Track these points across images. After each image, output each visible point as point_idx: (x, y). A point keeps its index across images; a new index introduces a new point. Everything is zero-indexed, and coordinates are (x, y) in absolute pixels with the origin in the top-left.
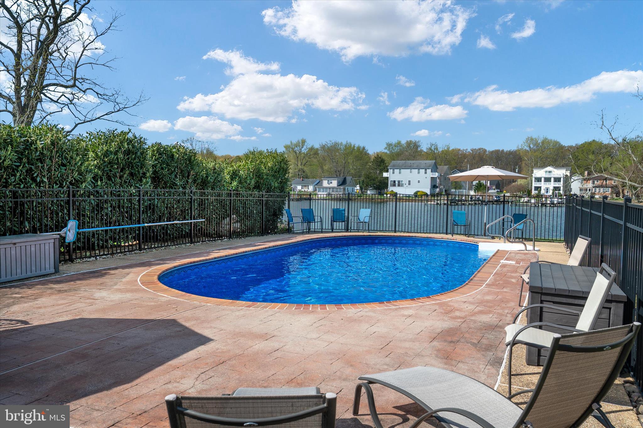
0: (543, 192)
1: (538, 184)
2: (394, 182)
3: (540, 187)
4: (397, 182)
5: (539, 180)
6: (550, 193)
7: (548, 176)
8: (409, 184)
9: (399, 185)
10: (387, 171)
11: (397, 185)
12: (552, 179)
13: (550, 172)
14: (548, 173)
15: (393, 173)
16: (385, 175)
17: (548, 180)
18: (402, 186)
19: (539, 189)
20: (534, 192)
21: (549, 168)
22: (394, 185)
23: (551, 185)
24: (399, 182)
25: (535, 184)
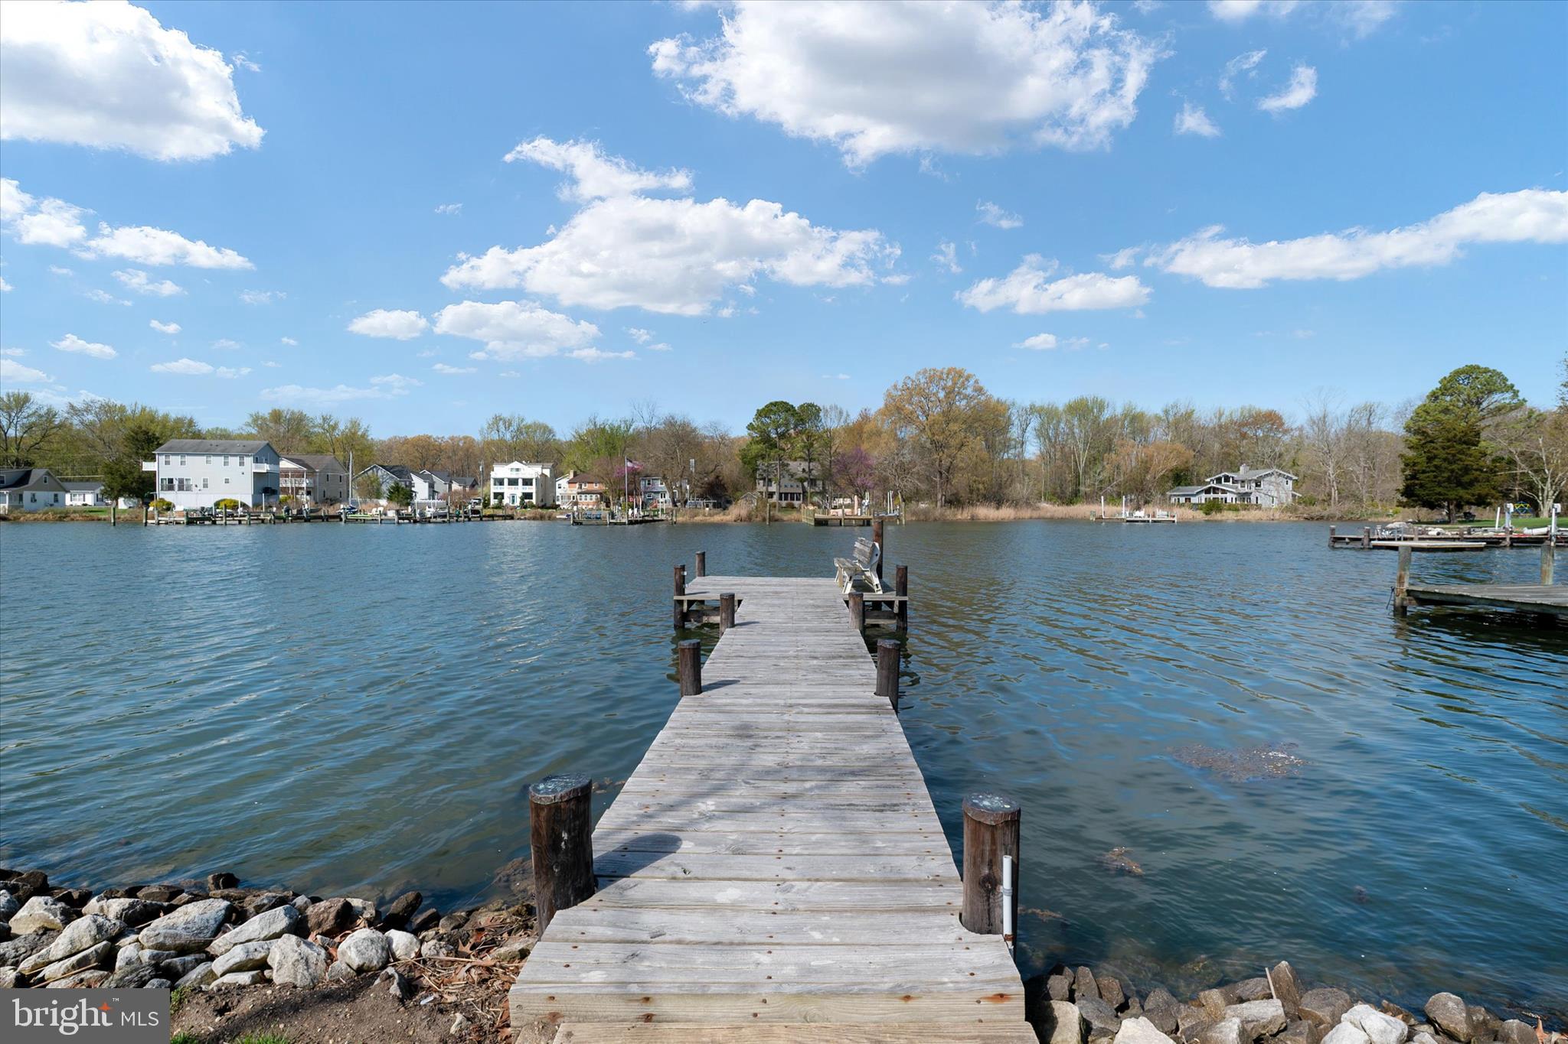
0: (506, 501)
1: (498, 489)
2: (171, 481)
3: (502, 494)
4: (176, 483)
5: (500, 482)
6: (517, 503)
7: (514, 475)
8: (205, 486)
9: (181, 488)
10: (153, 459)
11: (176, 487)
12: (520, 481)
13: (518, 470)
14: (514, 472)
15: (167, 463)
16: (147, 466)
17: (513, 482)
18: (189, 489)
19: (500, 497)
20: (493, 502)
21: (516, 465)
22: (171, 488)
23: (520, 490)
24: (181, 481)
25: (494, 489)
